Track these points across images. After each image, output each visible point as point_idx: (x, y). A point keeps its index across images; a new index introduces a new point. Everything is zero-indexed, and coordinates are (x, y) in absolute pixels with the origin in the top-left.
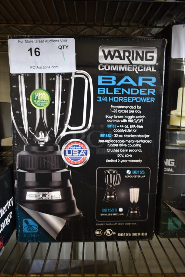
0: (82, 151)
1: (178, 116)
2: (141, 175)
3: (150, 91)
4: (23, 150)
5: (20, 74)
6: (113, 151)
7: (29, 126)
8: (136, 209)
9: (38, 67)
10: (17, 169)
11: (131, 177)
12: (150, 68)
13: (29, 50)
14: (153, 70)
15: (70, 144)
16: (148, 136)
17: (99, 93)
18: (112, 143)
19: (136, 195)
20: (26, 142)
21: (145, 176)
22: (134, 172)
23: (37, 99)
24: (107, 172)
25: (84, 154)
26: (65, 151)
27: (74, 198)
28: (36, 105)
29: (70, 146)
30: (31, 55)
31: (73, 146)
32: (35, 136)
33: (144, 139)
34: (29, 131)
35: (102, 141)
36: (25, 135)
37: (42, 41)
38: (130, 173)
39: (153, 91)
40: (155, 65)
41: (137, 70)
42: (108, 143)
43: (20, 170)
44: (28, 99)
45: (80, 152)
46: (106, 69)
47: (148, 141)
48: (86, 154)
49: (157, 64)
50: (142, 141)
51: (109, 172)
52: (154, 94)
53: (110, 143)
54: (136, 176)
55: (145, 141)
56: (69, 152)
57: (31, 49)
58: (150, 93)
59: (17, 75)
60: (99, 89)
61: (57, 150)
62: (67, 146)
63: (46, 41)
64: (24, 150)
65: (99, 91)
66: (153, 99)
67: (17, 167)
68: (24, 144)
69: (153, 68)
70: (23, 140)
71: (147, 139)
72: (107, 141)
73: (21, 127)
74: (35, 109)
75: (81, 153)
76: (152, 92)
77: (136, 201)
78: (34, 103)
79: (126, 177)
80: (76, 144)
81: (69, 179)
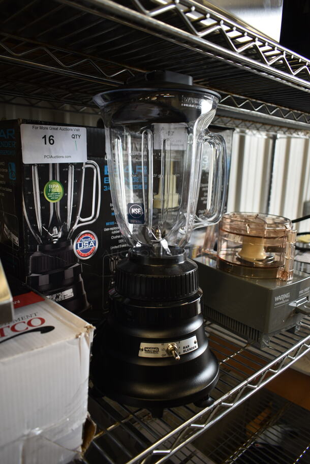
0: (92, 242)
4: (36, 250)
5: (34, 165)
6: (116, 237)
7: (42, 222)
9: (52, 157)
10: (31, 274)
13: (43, 138)
15: (81, 236)
17: (105, 182)
18: (115, 230)
20: (40, 242)
23: (51, 192)
24: (111, 259)
25: (93, 245)
26: (77, 245)
27: (85, 292)
28: (50, 198)
29: (81, 239)
30: (46, 144)
31: (84, 238)
32: (49, 233)
34: (43, 228)
35: (108, 229)
36: (39, 233)
37: (57, 129)
42: (112, 231)
43: (33, 275)
44: (42, 193)
45: (89, 243)
48: (95, 244)
51: (113, 259)
53: (113, 231)
56: (80, 246)
57: (45, 137)
59: (31, 165)
60: (105, 178)
61: (70, 244)
62: (79, 239)
63: (60, 129)
64: (38, 250)
65: (105, 180)
67: (30, 272)
68: (38, 244)
70: (36, 239)
72: (111, 229)
73: (35, 225)
74: (49, 203)
75: (90, 245)
78: (47, 196)
80: (86, 236)
81: (81, 273)
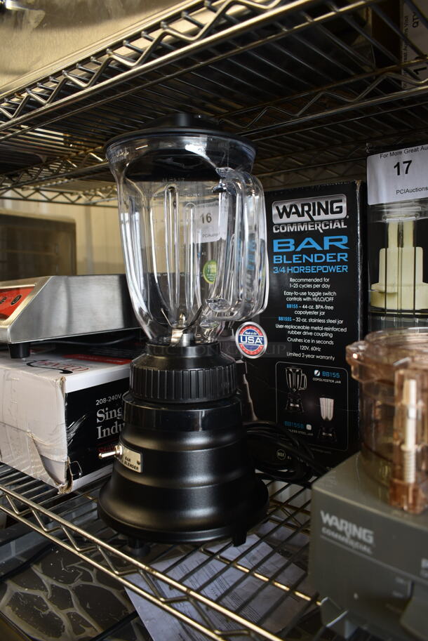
0: (258, 338)
1: (381, 292)
2: (336, 379)
3: (341, 256)
6: (296, 340)
8: (331, 430)
9: (209, 235)
11: (321, 380)
12: (338, 224)
13: (201, 217)
14: (343, 226)
15: (244, 328)
16: (342, 322)
17: (275, 262)
18: (294, 330)
19: (329, 408)
21: (340, 382)
22: (325, 374)
24: (288, 369)
25: (260, 342)
26: (239, 337)
27: (251, 401)
28: (209, 279)
29: (244, 331)
30: (203, 222)
31: (248, 331)
33: (335, 325)
35: (281, 326)
38: (319, 375)
39: (344, 256)
40: (345, 219)
41: (321, 228)
42: (288, 330)
45: (255, 338)
46: (282, 231)
47: (342, 330)
48: (263, 342)
49: (348, 217)
50: (333, 329)
51: (291, 370)
52: (346, 260)
53: (291, 330)
54: (327, 381)
55: (337, 329)
56: (244, 340)
57: (203, 216)
58: (341, 259)
60: (275, 257)
61: (231, 335)
62: (241, 330)
65: (275, 259)
66: (345, 268)
69: (343, 224)
71: (340, 326)
72: (287, 327)
74: (208, 284)
75: (257, 342)
76: (343, 258)
77: (330, 418)
78: (207, 277)
79: (314, 379)
81: (245, 373)
